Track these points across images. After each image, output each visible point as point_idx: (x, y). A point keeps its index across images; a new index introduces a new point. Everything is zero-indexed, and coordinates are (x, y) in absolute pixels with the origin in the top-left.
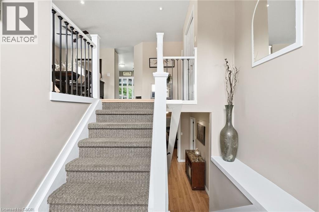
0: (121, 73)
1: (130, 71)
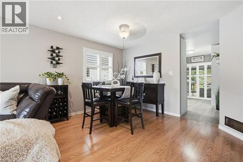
0: (189, 60)
1: (202, 56)
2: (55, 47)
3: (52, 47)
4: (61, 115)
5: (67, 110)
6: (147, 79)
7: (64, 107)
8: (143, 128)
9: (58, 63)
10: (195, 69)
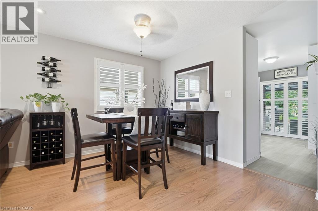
1: (294, 67)
2: (48, 58)
3: (44, 58)
4: (53, 157)
5: (63, 149)
6: (192, 104)
7: (58, 144)
8: (166, 187)
9: (53, 81)
10: (281, 89)
